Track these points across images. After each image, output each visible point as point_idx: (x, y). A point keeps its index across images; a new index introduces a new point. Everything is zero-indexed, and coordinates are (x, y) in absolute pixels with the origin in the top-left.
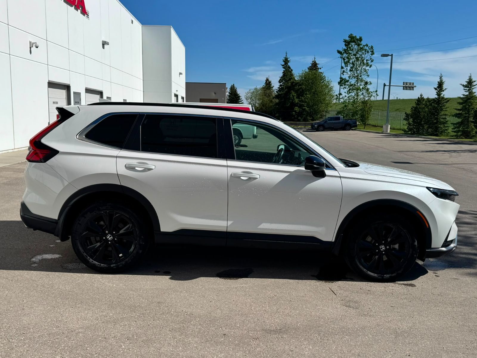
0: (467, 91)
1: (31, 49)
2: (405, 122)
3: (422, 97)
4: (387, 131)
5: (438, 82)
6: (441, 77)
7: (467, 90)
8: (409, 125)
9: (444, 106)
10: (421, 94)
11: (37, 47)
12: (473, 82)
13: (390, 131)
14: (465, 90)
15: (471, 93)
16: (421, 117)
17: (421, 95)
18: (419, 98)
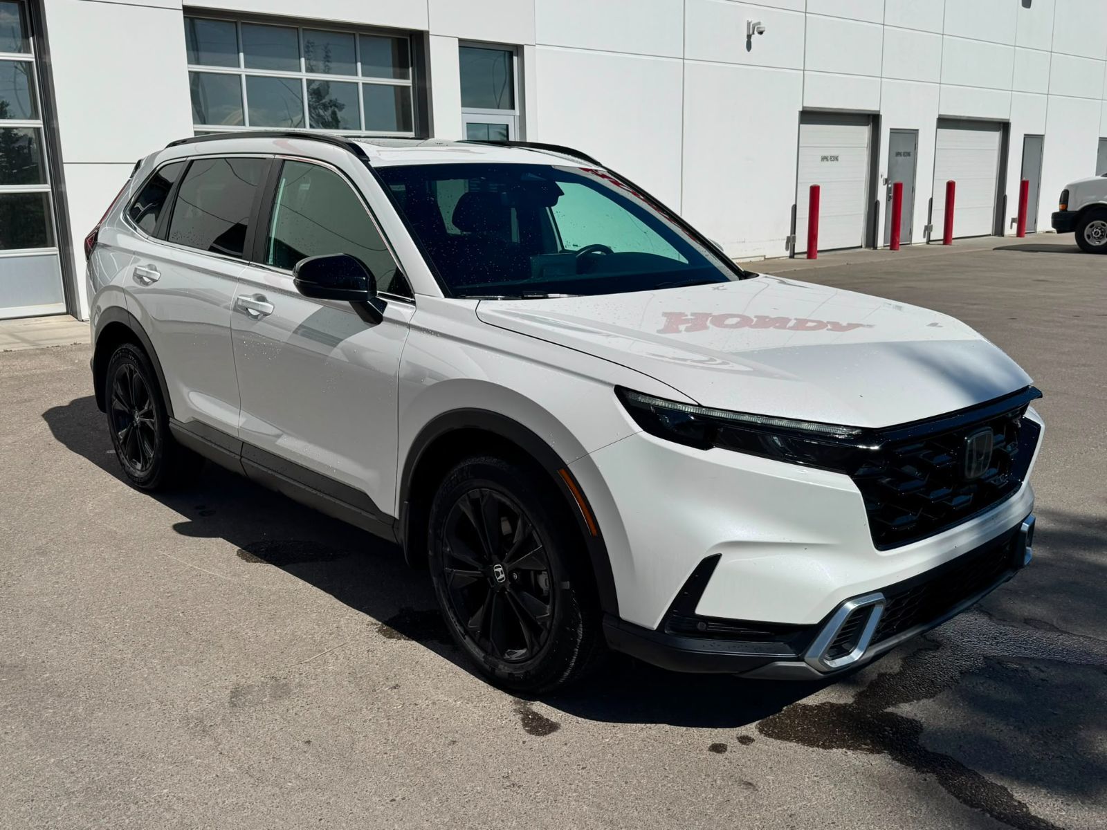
1: (752, 40)
11: (761, 33)
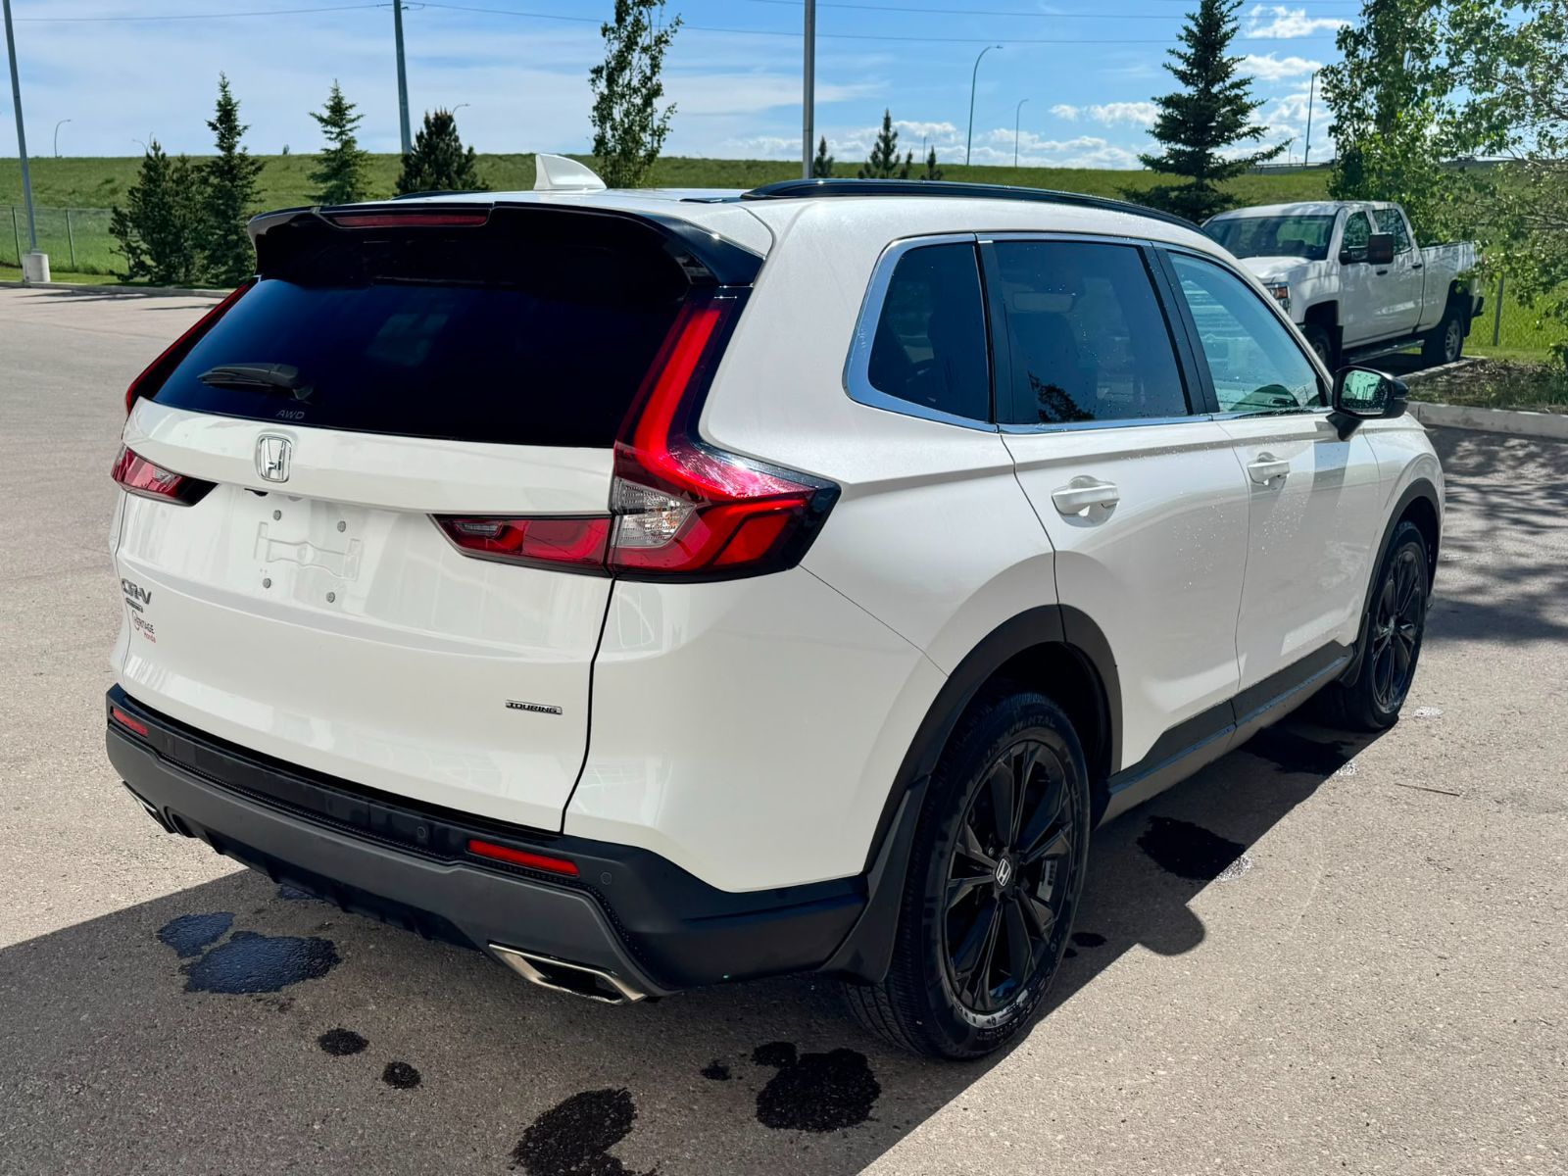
0: (333, 136)
2: (116, 243)
3: (160, 153)
4: (41, 278)
5: (219, 104)
6: (224, 87)
7: (332, 133)
8: (128, 252)
9: (249, 184)
10: (155, 144)
12: (346, 108)
13: (52, 278)
14: (326, 132)
15: (348, 144)
16: (174, 226)
17: (156, 148)
18: (148, 156)
